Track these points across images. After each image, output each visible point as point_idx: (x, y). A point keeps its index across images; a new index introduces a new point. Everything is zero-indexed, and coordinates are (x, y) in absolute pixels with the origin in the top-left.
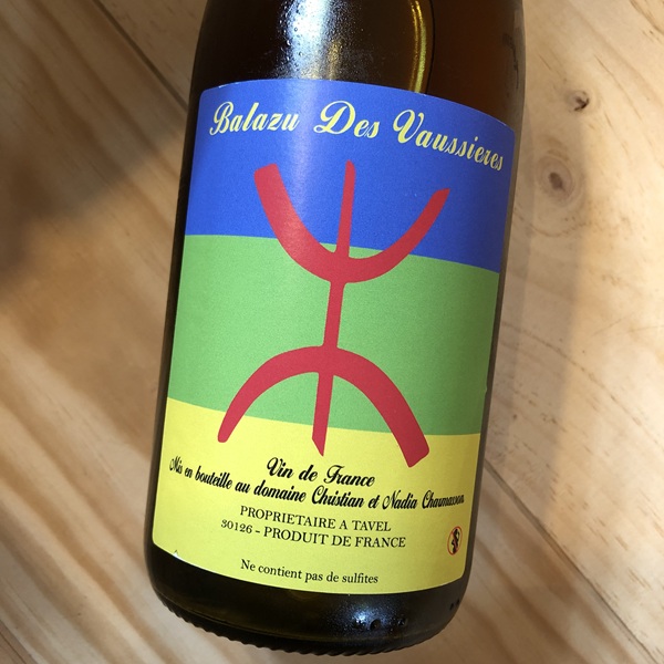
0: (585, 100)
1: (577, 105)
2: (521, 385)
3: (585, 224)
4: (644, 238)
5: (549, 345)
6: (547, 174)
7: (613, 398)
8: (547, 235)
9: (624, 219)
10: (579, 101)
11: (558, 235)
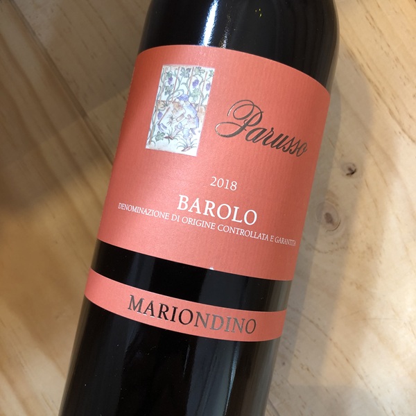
0: (354, 170)
1: (348, 172)
2: (290, 344)
3: (344, 248)
4: (380, 262)
5: (311, 322)
6: (324, 213)
7: (347, 360)
8: (319, 252)
9: (369, 248)
10: (350, 169)
11: (326, 253)
